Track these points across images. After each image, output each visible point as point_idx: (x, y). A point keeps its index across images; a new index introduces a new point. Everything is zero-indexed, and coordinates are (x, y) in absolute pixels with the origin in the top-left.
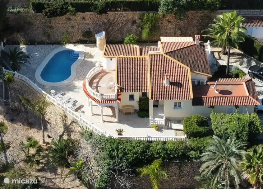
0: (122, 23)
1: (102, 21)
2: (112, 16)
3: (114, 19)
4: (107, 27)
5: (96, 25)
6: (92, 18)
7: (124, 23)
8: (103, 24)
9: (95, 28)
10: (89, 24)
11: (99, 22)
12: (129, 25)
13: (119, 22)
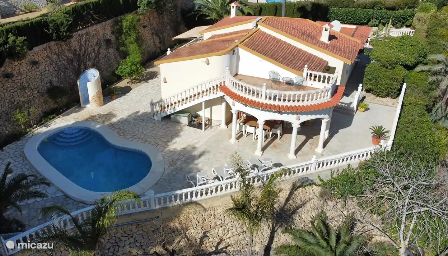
0: (94, 50)
1: (65, 58)
2: (77, 43)
3: (80, 47)
4: (77, 66)
5: (59, 69)
6: (47, 57)
7: (96, 49)
8: (67, 62)
9: (59, 77)
10: (47, 72)
11: (60, 61)
12: (103, 51)
13: (90, 50)
